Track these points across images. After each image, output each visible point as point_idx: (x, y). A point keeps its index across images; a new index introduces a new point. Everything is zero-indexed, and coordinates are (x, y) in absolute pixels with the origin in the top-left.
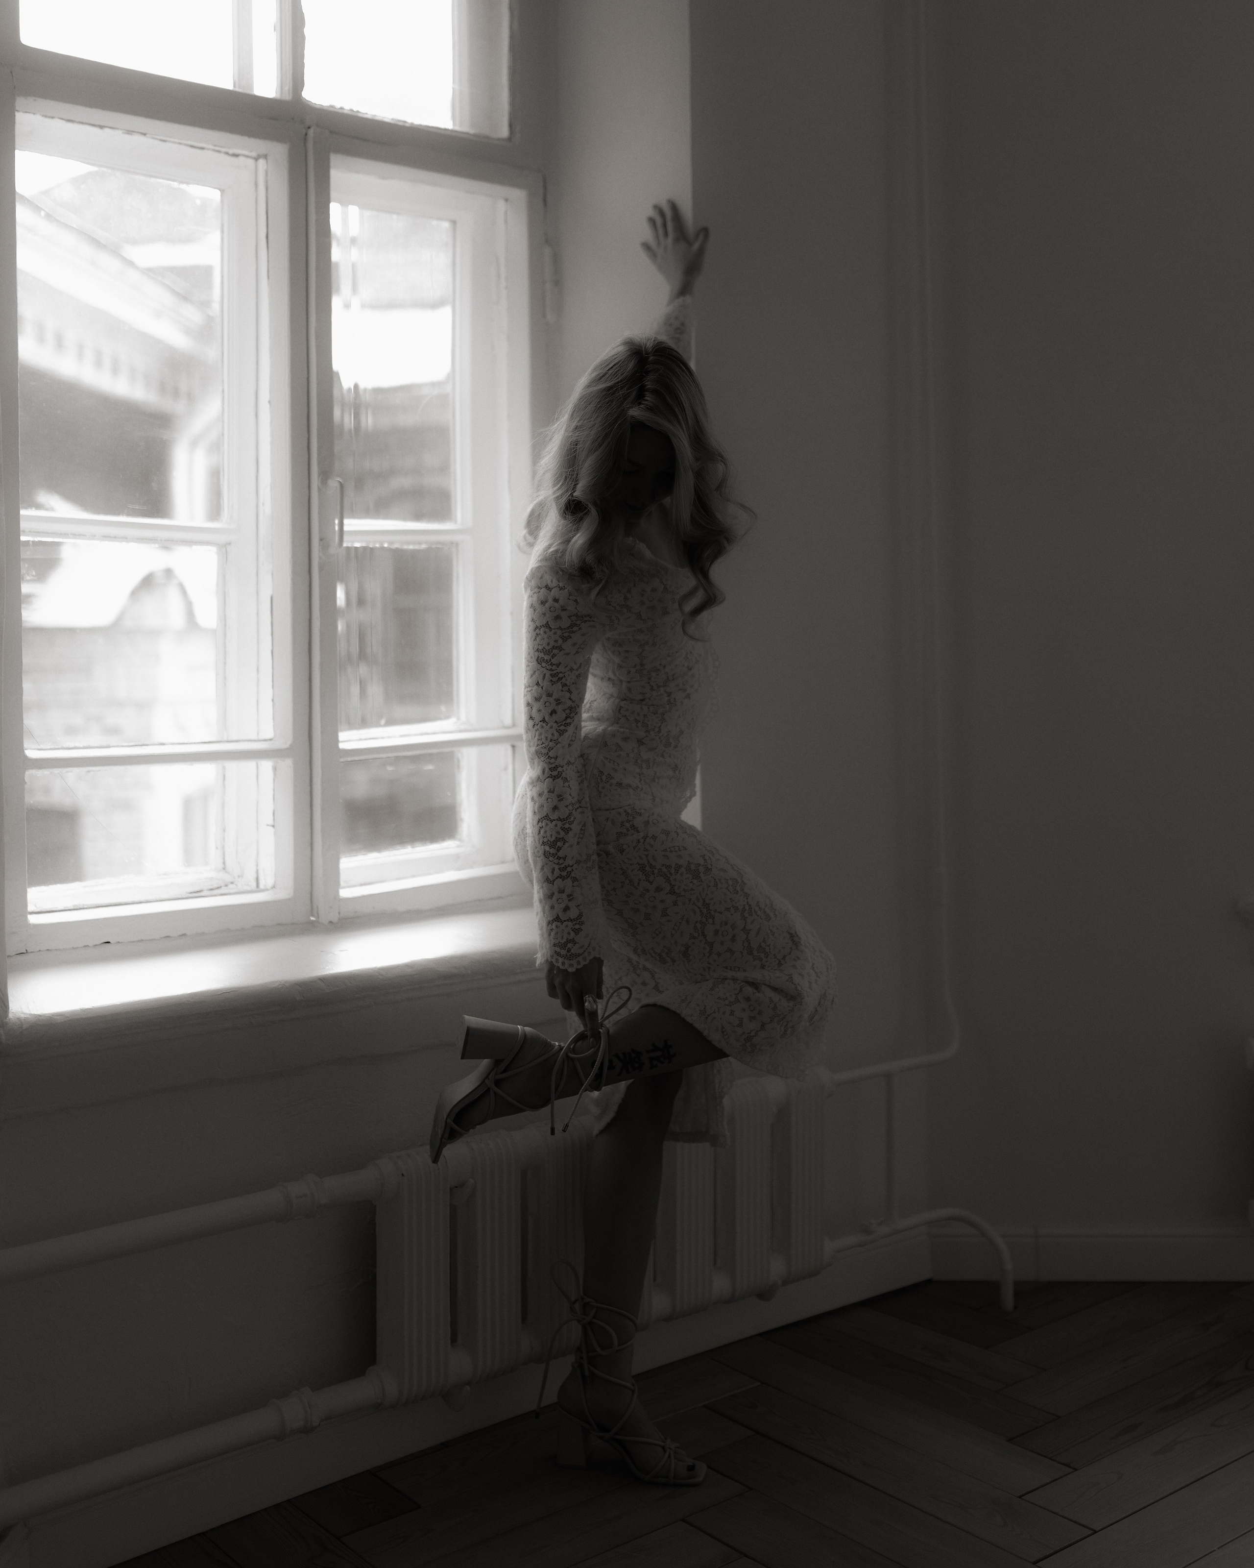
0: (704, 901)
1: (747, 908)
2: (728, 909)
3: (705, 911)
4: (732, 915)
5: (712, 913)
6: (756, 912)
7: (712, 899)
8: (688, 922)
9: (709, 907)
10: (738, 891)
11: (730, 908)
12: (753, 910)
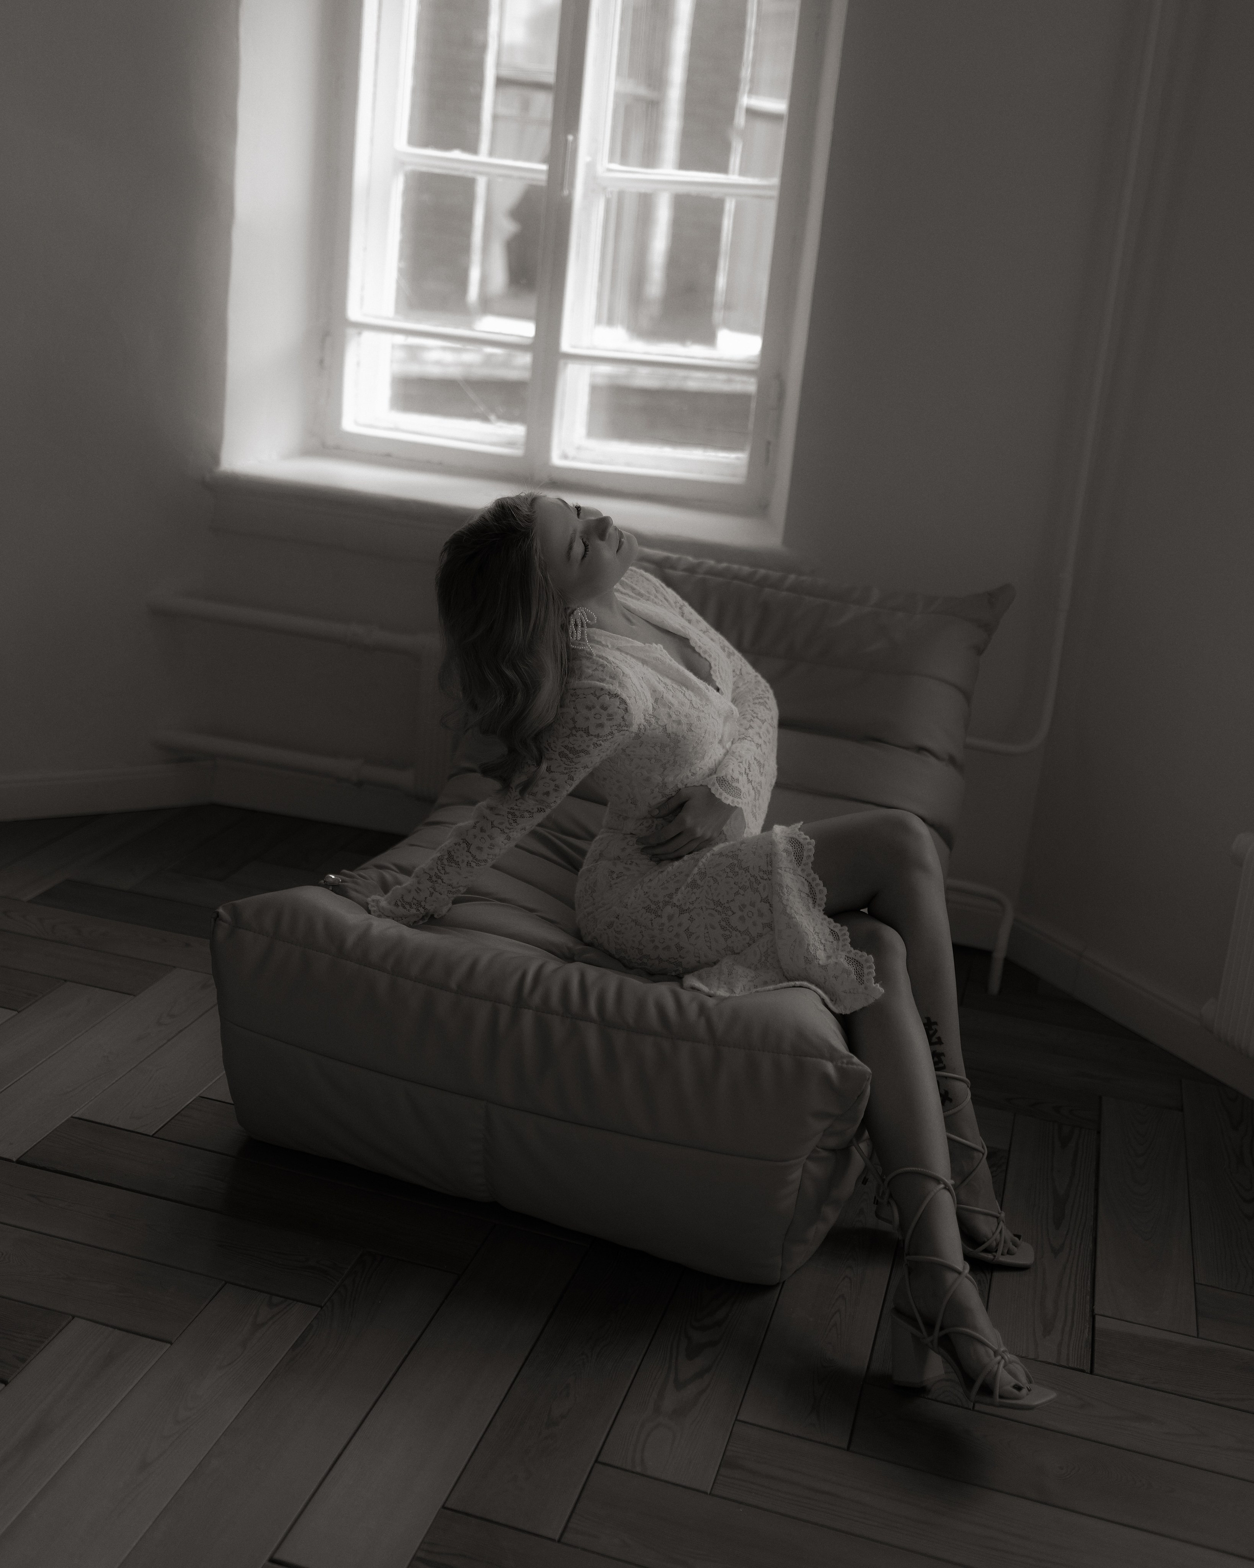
0: (713, 901)
1: (753, 879)
2: (737, 893)
3: (719, 908)
4: (743, 895)
5: (727, 905)
6: (762, 878)
7: (719, 894)
8: (713, 928)
9: (720, 903)
10: (737, 872)
11: (738, 891)
12: (759, 878)
